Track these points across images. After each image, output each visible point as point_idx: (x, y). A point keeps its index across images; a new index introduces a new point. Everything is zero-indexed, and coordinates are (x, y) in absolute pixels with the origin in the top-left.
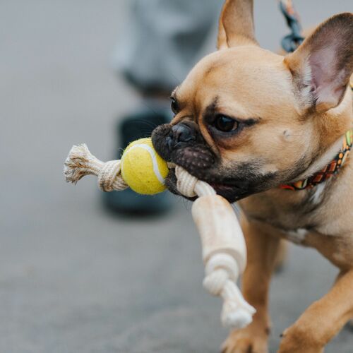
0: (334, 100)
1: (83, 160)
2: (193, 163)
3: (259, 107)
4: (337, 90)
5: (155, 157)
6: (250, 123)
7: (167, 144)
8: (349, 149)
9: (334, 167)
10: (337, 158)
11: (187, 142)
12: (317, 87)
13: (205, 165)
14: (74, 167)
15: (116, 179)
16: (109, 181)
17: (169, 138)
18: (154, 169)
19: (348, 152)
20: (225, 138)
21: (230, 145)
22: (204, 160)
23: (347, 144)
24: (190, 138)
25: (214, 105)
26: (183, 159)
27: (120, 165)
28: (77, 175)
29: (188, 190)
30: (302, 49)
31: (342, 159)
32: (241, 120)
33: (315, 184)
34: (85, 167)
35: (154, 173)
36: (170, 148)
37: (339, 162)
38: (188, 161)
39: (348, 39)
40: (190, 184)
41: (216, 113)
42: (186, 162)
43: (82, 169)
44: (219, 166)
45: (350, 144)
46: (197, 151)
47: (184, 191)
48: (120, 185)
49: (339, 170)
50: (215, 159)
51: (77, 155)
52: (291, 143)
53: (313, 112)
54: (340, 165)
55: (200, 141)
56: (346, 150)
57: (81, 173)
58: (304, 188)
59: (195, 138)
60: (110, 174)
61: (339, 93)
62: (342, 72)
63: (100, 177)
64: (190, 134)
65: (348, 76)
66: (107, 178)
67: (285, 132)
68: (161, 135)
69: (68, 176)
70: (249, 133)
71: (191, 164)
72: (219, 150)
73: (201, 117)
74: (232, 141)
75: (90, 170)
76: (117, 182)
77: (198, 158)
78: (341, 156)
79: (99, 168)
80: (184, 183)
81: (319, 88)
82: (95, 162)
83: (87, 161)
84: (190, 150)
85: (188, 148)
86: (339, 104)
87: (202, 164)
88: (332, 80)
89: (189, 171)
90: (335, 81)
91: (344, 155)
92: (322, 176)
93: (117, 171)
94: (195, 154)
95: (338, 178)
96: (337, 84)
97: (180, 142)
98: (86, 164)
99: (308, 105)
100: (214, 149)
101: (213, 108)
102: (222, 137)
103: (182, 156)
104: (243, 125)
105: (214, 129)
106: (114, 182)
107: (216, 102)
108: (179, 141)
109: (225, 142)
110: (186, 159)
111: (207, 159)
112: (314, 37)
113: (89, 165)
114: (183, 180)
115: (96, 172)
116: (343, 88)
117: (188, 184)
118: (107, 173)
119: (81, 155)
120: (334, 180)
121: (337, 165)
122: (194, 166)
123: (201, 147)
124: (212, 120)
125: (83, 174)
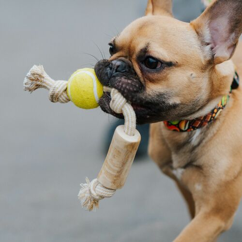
0: (227, 55)
1: (40, 76)
2: (128, 87)
3: (177, 54)
4: (229, 48)
5: (96, 81)
6: (170, 64)
7: (107, 73)
8: (222, 108)
9: (210, 118)
10: (213, 112)
11: (123, 72)
12: (215, 46)
13: (135, 89)
14: (33, 80)
15: (62, 94)
16: (58, 94)
17: (109, 68)
18: (94, 90)
19: (221, 110)
20: (151, 73)
21: (154, 79)
22: (135, 86)
23: (222, 104)
24: (124, 71)
25: (146, 49)
26: (120, 84)
27: (67, 84)
28: (33, 86)
29: (118, 108)
30: (203, 16)
31: (216, 113)
32: (164, 61)
33: (194, 128)
34: (41, 82)
35: (93, 93)
36: (109, 75)
37: (214, 115)
38: (124, 86)
39: (237, 11)
40: (121, 104)
41: (147, 54)
42: (122, 86)
43: (39, 83)
44: (145, 92)
45: (223, 104)
46: (130, 79)
47: (115, 107)
48: (64, 99)
49: (212, 121)
50: (142, 87)
51: (36, 72)
52: (194, 83)
53: (212, 63)
54: (214, 117)
55: (132, 73)
56: (220, 108)
57: (37, 85)
58: (186, 131)
59: (128, 71)
60: (59, 89)
61: (231, 50)
62: (233, 35)
63: (51, 90)
64: (125, 67)
65: (237, 37)
66: (57, 91)
67: (191, 75)
68: (103, 65)
69: (27, 86)
70: (168, 72)
71: (126, 88)
72: (145, 81)
73: (134, 56)
74: (156, 76)
75: (44, 84)
76: (62, 96)
77: (131, 84)
78: (215, 111)
79: (51, 84)
80: (117, 102)
81: (217, 46)
82: (48, 80)
83: (44, 78)
84: (125, 78)
85: (125, 77)
86: (230, 58)
87: (133, 89)
88: (226, 41)
89: (123, 93)
90: (228, 41)
91: (218, 111)
92: (200, 122)
93: (65, 88)
94: (129, 81)
95: (211, 127)
96: (230, 43)
97: (118, 73)
98: (42, 79)
99: (209, 58)
100: (142, 80)
101: (145, 51)
102: (149, 72)
103: (120, 82)
104: (165, 65)
105: (143, 66)
106: (60, 96)
107: (147, 47)
108: (116, 71)
109: (151, 76)
110: (122, 84)
111: (137, 85)
112: (212, 8)
113: (45, 80)
114: (117, 100)
115: (48, 87)
116: (234, 46)
117: (119, 103)
118: (57, 88)
119: (39, 72)
120: (208, 128)
121: (212, 117)
122: (127, 89)
123: (133, 77)
124: (143, 59)
125: (38, 86)
